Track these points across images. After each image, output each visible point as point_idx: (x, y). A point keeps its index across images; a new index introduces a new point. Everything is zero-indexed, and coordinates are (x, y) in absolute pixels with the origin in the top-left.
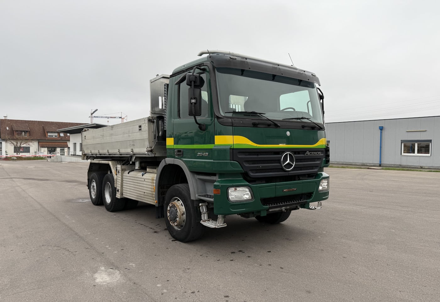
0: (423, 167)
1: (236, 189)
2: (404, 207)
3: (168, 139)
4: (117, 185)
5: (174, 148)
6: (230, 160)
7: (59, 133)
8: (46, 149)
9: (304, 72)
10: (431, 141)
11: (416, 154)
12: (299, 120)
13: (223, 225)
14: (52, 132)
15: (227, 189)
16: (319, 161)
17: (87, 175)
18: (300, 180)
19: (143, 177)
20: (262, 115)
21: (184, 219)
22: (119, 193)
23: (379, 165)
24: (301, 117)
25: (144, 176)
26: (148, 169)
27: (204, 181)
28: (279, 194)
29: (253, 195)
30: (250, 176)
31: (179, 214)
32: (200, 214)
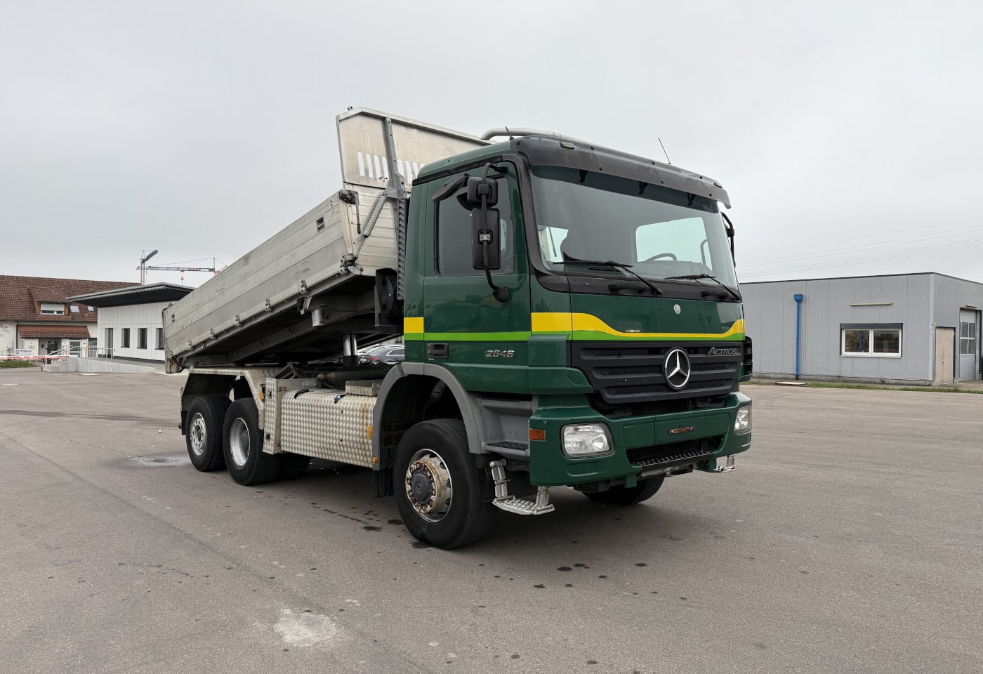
0: (886, 382)
1: (576, 430)
2: (880, 464)
3: (407, 321)
4: (266, 424)
5: (426, 339)
6: (568, 367)
7: (67, 305)
8: (36, 343)
9: (701, 178)
10: (900, 326)
11: (871, 353)
12: (693, 281)
13: (546, 509)
14: (50, 303)
15: (560, 431)
16: (733, 368)
17: (180, 403)
18: (696, 408)
19: (338, 405)
20: (626, 268)
21: (448, 497)
22: (272, 442)
23: (795, 377)
24: (700, 274)
25: (339, 402)
26: (348, 388)
27: (498, 412)
28: (663, 439)
29: (612, 442)
30: (607, 401)
31: (436, 486)
32: (492, 484)
